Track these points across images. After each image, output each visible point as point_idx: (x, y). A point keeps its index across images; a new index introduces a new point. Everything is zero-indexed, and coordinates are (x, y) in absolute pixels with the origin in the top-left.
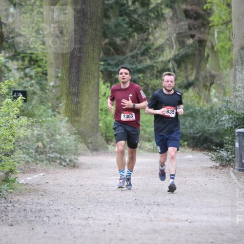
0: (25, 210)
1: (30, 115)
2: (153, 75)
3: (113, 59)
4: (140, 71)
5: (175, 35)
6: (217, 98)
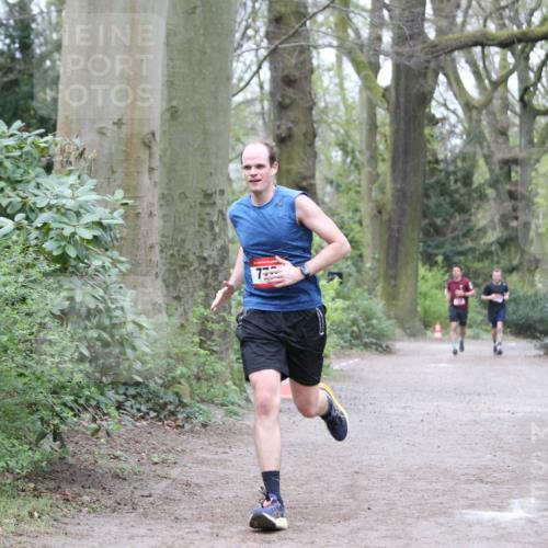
1: (345, 298)
2: (474, 258)
3: (433, 241)
4: (460, 254)
5: (498, 217)
6: (540, 282)
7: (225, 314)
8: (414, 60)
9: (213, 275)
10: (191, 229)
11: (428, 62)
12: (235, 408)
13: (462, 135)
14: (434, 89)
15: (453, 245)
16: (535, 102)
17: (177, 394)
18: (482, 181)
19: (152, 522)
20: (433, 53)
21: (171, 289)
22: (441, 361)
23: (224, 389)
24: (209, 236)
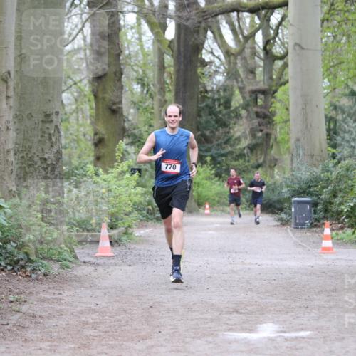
0: (139, 255)
1: (143, 186)
2: (232, 158)
3: (204, 147)
4: (223, 155)
5: (249, 130)
6: (280, 175)
7: (59, 198)
8: (190, 21)
9: (51, 171)
10: (36, 139)
11: (200, 23)
12: (67, 263)
13: (223, 74)
14: (204, 42)
15: (218, 150)
16: (274, 51)
17: (26, 253)
18: (237, 105)
19: (9, 342)
20: (203, 16)
21: (22, 180)
22: (210, 230)
23: (59, 250)
24: (48, 144)
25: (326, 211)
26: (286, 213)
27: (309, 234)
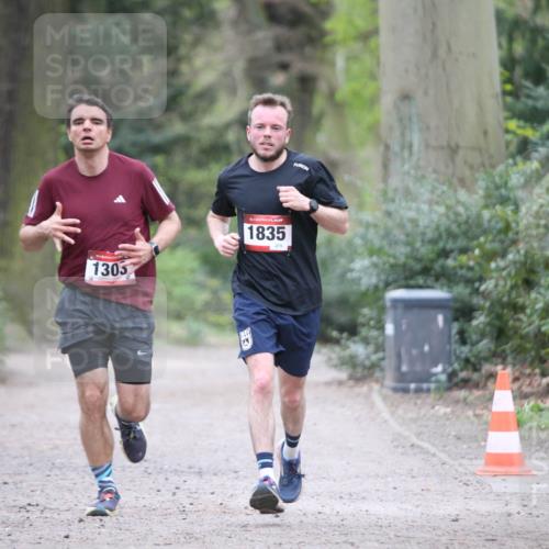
5: (242, 64)
25: (501, 334)
26: (366, 341)
27: (442, 410)
